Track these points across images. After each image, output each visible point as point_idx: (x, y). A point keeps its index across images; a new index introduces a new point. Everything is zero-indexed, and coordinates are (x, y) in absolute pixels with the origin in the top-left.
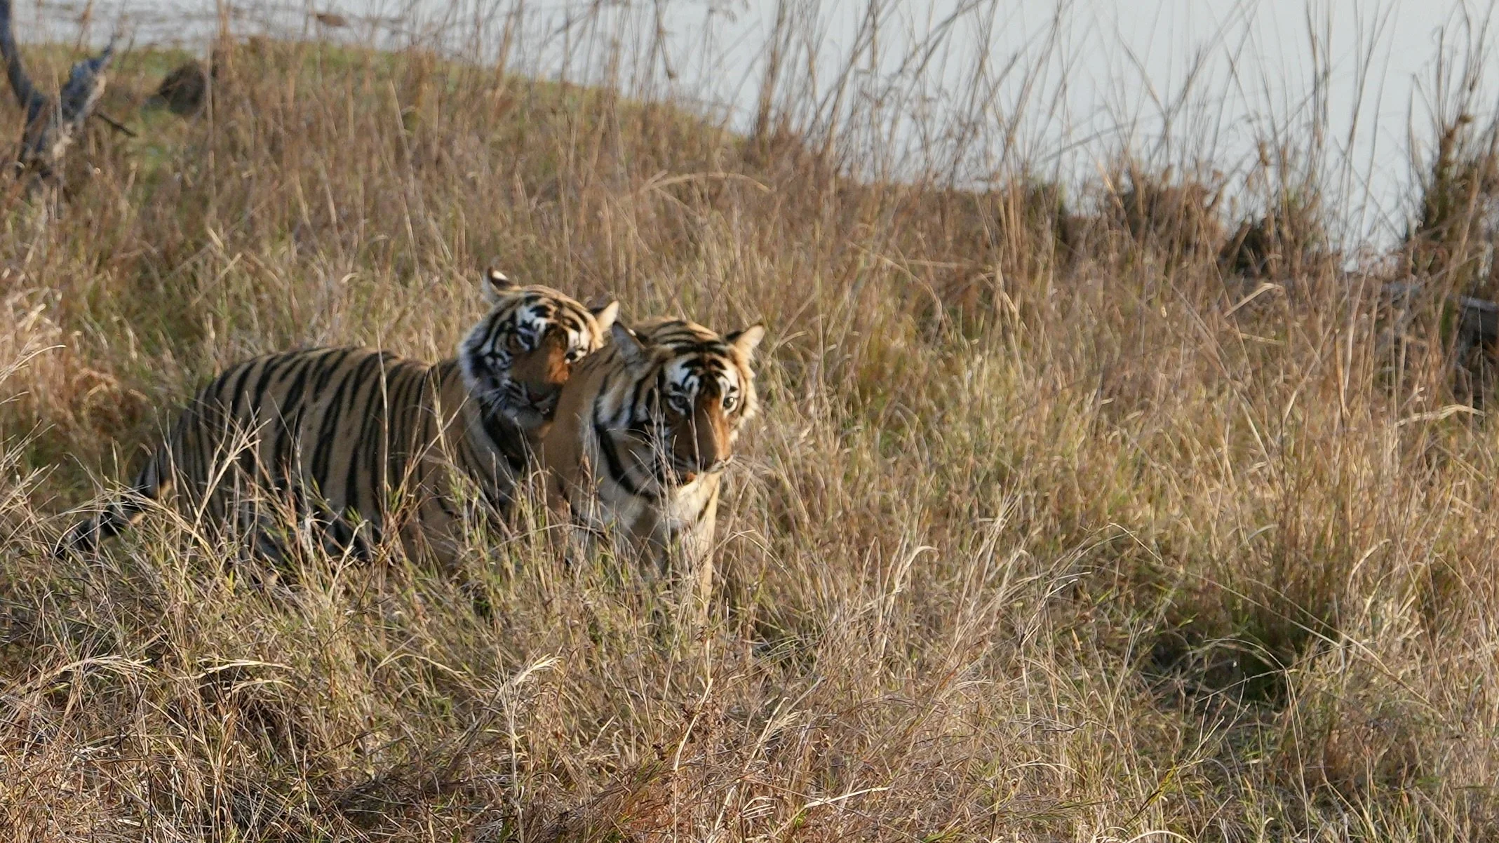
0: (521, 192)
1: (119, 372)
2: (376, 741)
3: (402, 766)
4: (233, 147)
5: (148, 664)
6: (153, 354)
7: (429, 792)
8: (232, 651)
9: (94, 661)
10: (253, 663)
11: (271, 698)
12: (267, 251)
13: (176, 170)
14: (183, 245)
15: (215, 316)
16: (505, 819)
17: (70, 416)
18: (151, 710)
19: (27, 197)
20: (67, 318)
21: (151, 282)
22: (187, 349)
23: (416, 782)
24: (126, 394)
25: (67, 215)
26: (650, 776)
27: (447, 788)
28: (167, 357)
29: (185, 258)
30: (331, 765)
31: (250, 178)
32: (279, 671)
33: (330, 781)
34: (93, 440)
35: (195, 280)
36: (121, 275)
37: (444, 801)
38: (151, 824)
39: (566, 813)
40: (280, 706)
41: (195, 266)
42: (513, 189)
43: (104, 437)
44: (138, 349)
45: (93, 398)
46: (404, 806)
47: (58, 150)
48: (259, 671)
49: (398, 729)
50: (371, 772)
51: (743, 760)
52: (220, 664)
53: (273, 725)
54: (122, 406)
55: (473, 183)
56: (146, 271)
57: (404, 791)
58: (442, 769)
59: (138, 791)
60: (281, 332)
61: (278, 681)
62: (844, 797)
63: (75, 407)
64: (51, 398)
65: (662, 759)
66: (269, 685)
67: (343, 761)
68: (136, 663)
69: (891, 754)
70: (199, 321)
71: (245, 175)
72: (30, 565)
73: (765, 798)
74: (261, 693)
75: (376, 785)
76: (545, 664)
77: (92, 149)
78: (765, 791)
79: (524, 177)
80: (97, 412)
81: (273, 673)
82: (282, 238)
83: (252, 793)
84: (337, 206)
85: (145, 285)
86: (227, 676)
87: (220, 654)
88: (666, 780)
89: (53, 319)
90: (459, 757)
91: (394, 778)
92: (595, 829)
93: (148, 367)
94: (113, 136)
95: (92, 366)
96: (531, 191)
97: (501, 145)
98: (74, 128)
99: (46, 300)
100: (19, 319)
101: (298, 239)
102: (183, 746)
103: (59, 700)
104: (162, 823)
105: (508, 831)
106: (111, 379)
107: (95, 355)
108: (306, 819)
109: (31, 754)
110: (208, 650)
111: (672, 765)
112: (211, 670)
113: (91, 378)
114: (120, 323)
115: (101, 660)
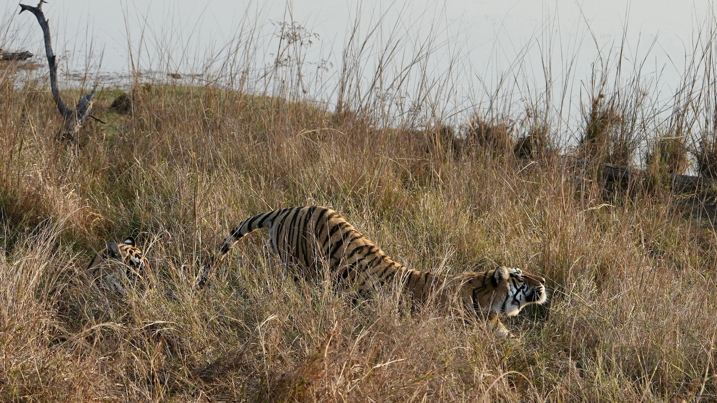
0: (251, 139)
1: (104, 213)
2: (209, 350)
3: (220, 358)
4: (142, 126)
5: (124, 325)
6: (117, 206)
7: (231, 367)
8: (154, 317)
9: (103, 325)
10: (162, 322)
11: (169, 334)
12: (157, 164)
13: (121, 135)
14: (125, 164)
15: (139, 190)
16: (262, 378)
17: (86, 230)
18: (124, 342)
19: (66, 148)
20: (83, 193)
21: (114, 178)
22: (129, 203)
23: (226, 364)
24: (106, 221)
25: (81, 155)
26: (316, 359)
27: (237, 366)
28: (122, 206)
29: (126, 169)
30: (193, 359)
31: (149, 137)
32: (172, 325)
33: (193, 365)
34: (95, 239)
35: (130, 176)
36: (102, 176)
37: (237, 371)
38: (128, 385)
39: (284, 374)
40: (173, 338)
41: (130, 171)
42: (249, 138)
43: (100, 238)
44: (111, 204)
45: (95, 223)
46: (222, 374)
47: (77, 130)
48: (165, 325)
49: (218, 344)
50: (208, 361)
51: (350, 351)
52: (150, 323)
53: (171, 345)
54: (105, 226)
55: (233, 136)
56: (112, 174)
57: (221, 368)
58: (235, 359)
59: (122, 373)
60: (164, 195)
61: (172, 328)
62: (387, 364)
63: (88, 227)
64: (78, 223)
65: (320, 352)
66: (168, 330)
67: (198, 357)
68: (119, 325)
69: (404, 346)
70: (133, 192)
71: (147, 136)
72: (76, 288)
73: (358, 365)
74: (165, 333)
75: (210, 367)
76: (273, 317)
77: (88, 129)
78: (358, 362)
79: (252, 133)
80: (96, 228)
81: (170, 325)
82: (162, 160)
83: (165, 372)
84: (183, 146)
85: (112, 179)
86: (154, 327)
87: (150, 319)
88: (322, 360)
89: (78, 194)
90: (242, 354)
91: (217, 363)
92: (296, 380)
93: (114, 211)
94: (96, 124)
95: (93, 211)
96: (255, 138)
97: (243, 121)
98: (82, 121)
99: (75, 188)
100: (65, 195)
101: (168, 160)
102: (137, 355)
103: (90, 340)
104: (132, 385)
105: (263, 382)
106: (101, 216)
107: (94, 207)
108: (187, 381)
109: (81, 361)
110: (145, 318)
111: (324, 354)
112: (147, 325)
113: (93, 215)
114: (103, 194)
115: (107, 324)
